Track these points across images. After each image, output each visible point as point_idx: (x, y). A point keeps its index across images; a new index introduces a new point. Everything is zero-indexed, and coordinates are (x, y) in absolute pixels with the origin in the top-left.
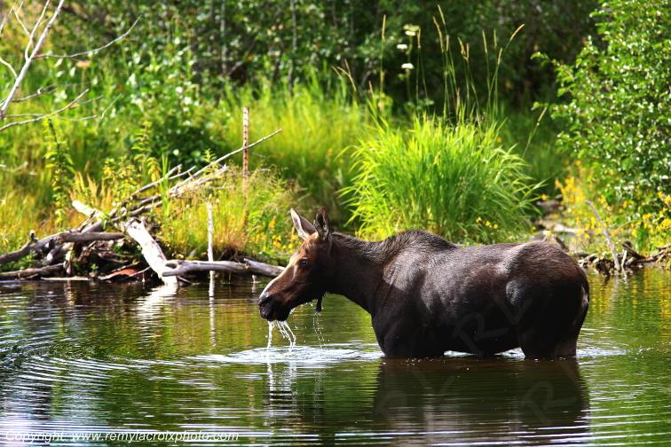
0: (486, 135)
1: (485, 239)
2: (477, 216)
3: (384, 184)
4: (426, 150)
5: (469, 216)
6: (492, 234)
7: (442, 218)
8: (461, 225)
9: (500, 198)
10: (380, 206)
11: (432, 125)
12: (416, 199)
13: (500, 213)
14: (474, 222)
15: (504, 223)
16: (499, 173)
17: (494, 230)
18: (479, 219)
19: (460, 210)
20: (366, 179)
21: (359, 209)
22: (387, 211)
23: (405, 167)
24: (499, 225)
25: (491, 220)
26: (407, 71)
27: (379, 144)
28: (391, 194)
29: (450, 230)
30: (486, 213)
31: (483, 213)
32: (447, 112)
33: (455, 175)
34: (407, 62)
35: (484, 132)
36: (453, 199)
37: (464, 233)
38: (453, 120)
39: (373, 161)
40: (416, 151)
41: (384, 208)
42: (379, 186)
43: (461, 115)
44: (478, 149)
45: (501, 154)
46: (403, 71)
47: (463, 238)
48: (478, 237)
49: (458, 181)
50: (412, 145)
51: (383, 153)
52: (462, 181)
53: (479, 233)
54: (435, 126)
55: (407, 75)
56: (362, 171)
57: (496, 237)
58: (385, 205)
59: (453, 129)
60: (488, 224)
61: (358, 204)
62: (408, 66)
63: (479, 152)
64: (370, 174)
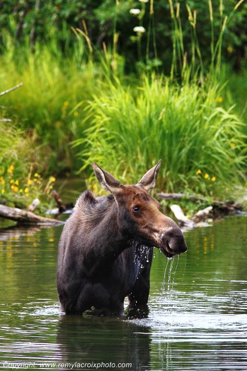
0: (209, 94)
1: (204, 190)
2: (197, 168)
3: (113, 137)
4: (154, 106)
5: (190, 168)
6: (210, 186)
7: (165, 170)
8: (182, 176)
9: (219, 154)
10: (110, 157)
11: (160, 84)
12: (142, 152)
13: (219, 166)
14: (194, 174)
15: (221, 176)
16: (219, 131)
17: (212, 182)
18: (199, 172)
19: (182, 162)
20: (97, 131)
21: (90, 159)
22: (115, 162)
23: (134, 122)
24: (217, 178)
25: (210, 173)
26: (139, 34)
27: (111, 100)
28: (120, 146)
29: (172, 180)
30: (205, 166)
31: (202, 166)
32: (174, 73)
33: (178, 131)
34: (138, 25)
35: (207, 92)
36: (176, 153)
37: (184, 184)
38: (179, 80)
39: (104, 116)
40: (143, 109)
41: (113, 159)
42: (109, 138)
43: (186, 75)
44: (200, 108)
45: (221, 113)
46: (135, 34)
47: (184, 188)
48: (197, 189)
49: (181, 137)
50: (140, 102)
51: (113, 108)
52: (185, 136)
53: (198, 185)
54: (163, 85)
55: (139, 38)
56: (94, 124)
57: (213, 188)
58: (114, 155)
59: (178, 88)
60: (207, 176)
61: (89, 154)
62: (140, 29)
63: (201, 111)
64: (102, 126)
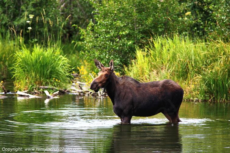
0: (57, 51)
1: (56, 85)
2: (53, 77)
3: (23, 66)
4: (37, 56)
5: (50, 77)
6: (58, 84)
7: (42, 78)
8: (48, 80)
9: (61, 72)
10: (22, 74)
11: (40, 47)
12: (33, 72)
13: (61, 77)
14: (52, 80)
15: (62, 80)
16: (61, 64)
17: (59, 82)
18: (54, 78)
19: (48, 75)
20: (18, 64)
21: (15, 74)
22: (24, 75)
23: (31, 61)
24: (60, 80)
25: (58, 79)
26: (30, 30)
27: (23, 53)
28: (26, 70)
29: (44, 82)
30: (56, 77)
31: (55, 77)
32: (45, 43)
33: (46, 64)
34: (29, 27)
35: (56, 50)
36: (46, 72)
37: (49, 83)
38: (47, 46)
39: (20, 59)
40: (34, 56)
41: (23, 74)
42: (22, 67)
43: (49, 44)
44: (54, 56)
45: (61, 57)
46: (28, 30)
47: (49, 85)
48: (53, 85)
49: (47, 66)
50: (33, 54)
51: (23, 56)
52: (49, 66)
53: (54, 83)
54: (41, 48)
55: (29, 31)
56: (17, 62)
58: (24, 73)
59: (46, 49)
60: (57, 80)
61: (15, 72)
63: (54, 57)
64: (19, 63)
